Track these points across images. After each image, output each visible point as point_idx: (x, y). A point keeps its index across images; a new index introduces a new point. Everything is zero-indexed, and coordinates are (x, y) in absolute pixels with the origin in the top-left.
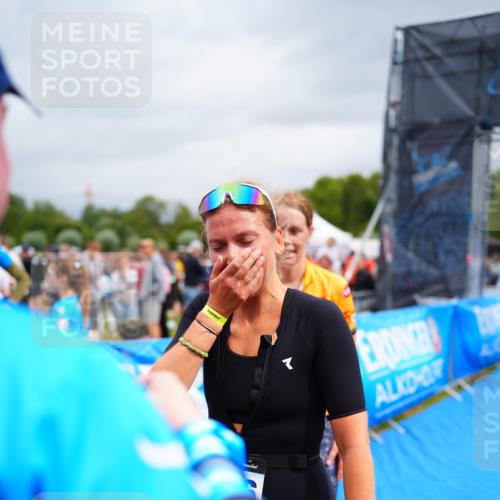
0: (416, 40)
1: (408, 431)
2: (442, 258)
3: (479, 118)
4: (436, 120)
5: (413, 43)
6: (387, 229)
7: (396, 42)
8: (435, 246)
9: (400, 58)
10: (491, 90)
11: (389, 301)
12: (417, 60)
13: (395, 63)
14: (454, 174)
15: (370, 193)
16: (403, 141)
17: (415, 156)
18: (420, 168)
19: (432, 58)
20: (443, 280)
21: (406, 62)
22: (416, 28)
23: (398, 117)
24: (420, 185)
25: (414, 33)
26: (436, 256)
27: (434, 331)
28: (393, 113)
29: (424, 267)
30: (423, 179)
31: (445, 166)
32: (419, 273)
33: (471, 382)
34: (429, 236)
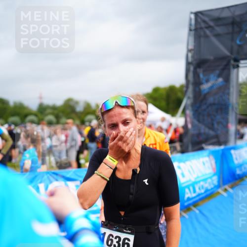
0: (201, 18)
1: (200, 212)
2: (216, 126)
3: (233, 57)
4: (212, 58)
5: (199, 20)
6: (188, 112)
7: (191, 19)
8: (212, 120)
9: (193, 28)
10: (238, 42)
11: (190, 148)
12: (201, 28)
13: (190, 30)
14: (221, 84)
15: (180, 95)
16: (195, 69)
17: (201, 76)
18: (204, 81)
19: (209, 27)
20: (217, 137)
21: (196, 30)
22: (201, 13)
23: (193, 57)
24: (204, 90)
25: (200, 15)
26: (213, 124)
27: (213, 162)
28: (190, 55)
29: (207, 130)
30: (205, 87)
31: (216, 80)
32: (204, 133)
33: (232, 187)
34: (209, 115)
